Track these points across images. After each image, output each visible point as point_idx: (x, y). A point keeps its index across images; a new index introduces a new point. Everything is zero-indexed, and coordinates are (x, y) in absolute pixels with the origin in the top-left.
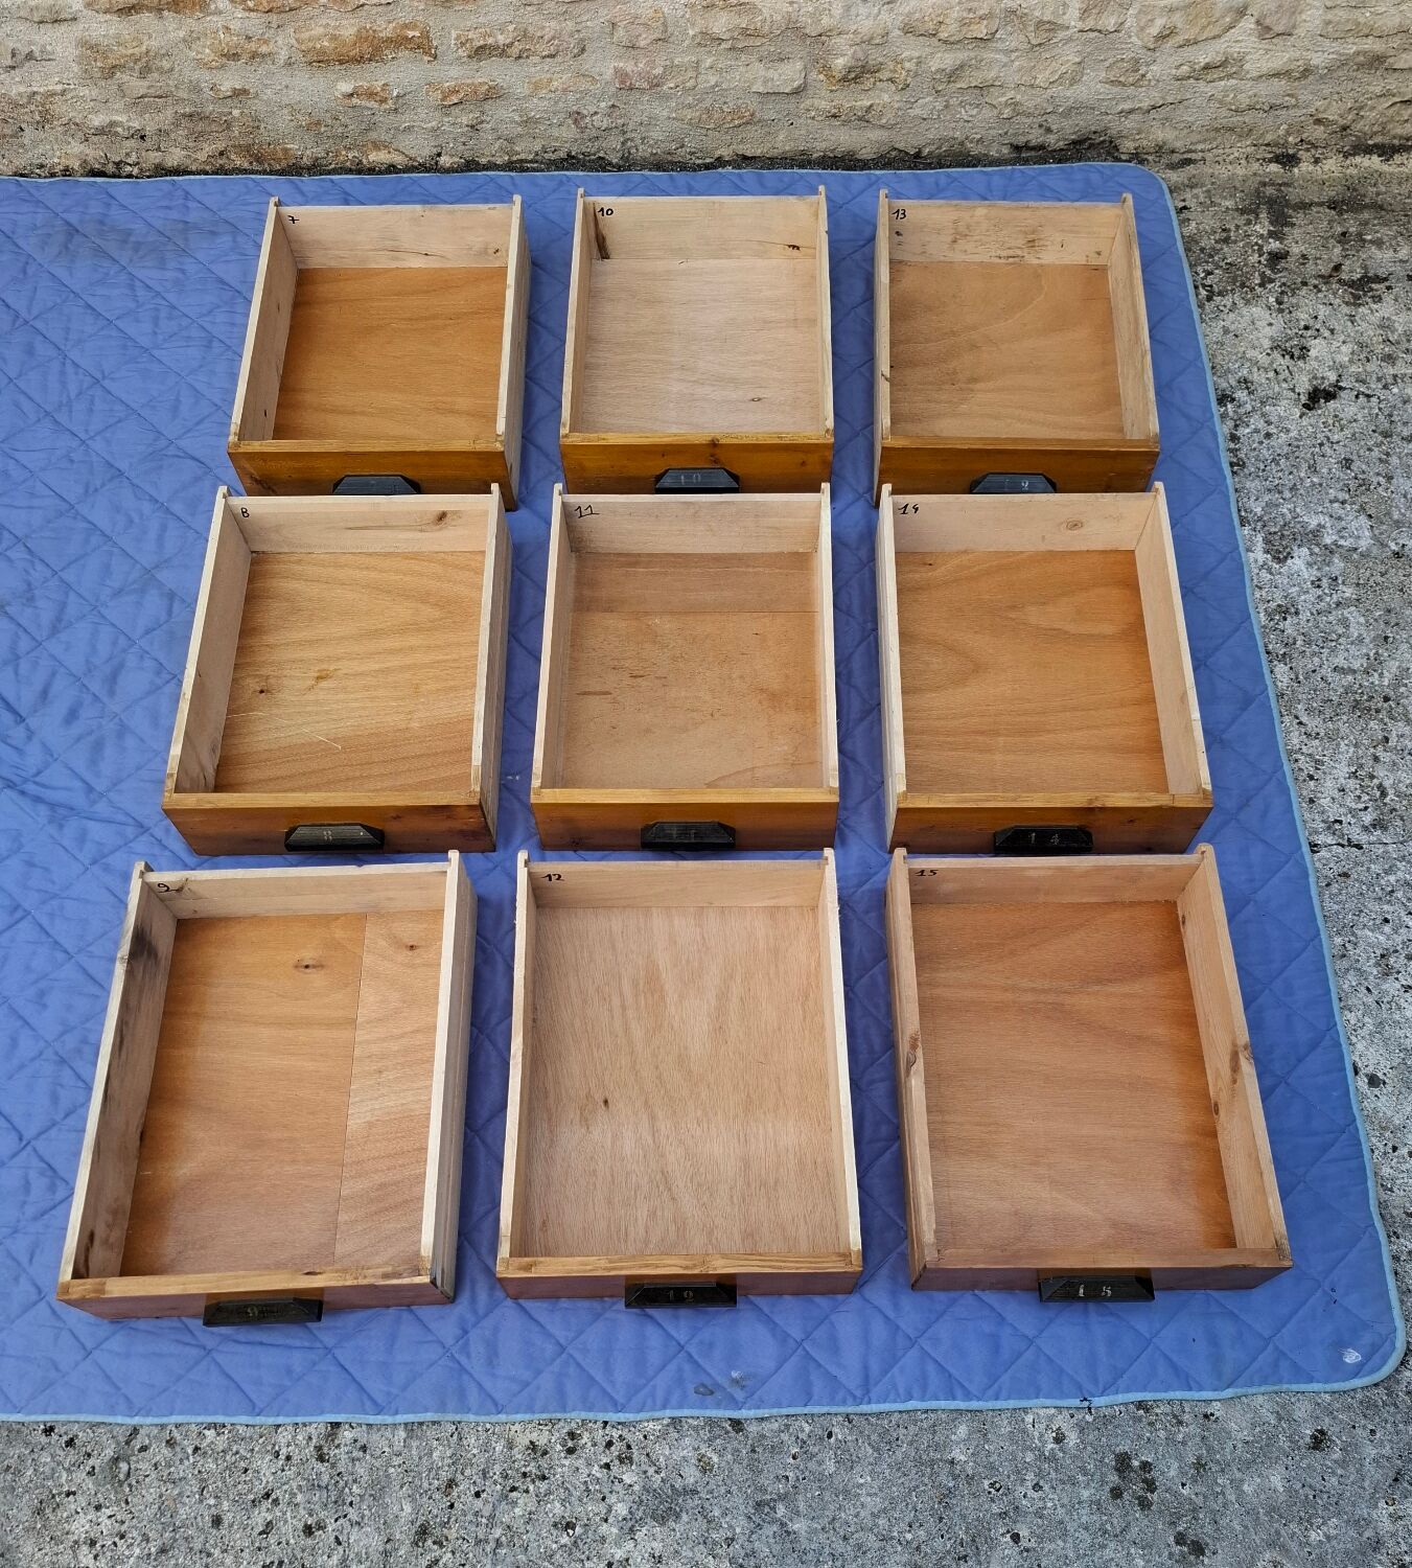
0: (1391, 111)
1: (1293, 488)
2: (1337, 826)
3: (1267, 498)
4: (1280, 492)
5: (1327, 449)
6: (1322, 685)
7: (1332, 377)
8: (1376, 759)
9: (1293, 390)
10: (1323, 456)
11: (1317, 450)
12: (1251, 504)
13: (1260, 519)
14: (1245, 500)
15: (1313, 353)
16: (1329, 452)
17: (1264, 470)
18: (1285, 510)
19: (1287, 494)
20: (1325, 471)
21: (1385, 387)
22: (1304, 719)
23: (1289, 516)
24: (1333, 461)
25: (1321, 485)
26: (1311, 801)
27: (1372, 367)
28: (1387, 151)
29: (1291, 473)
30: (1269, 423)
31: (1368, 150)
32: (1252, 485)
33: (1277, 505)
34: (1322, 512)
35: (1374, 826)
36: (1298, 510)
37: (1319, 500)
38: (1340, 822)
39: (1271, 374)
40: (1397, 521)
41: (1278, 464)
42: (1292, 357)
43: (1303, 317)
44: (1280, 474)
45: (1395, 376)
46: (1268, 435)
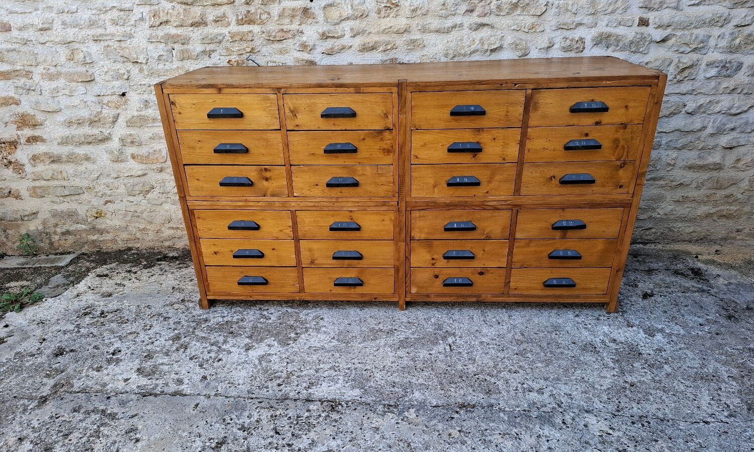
0: (642, 232)
1: (648, 318)
2: (714, 416)
3: (639, 320)
4: (643, 319)
6: (685, 372)
7: (650, 291)
8: (719, 395)
9: (637, 294)
10: (655, 310)
11: (652, 309)
12: (634, 321)
13: (639, 325)
14: (631, 320)
15: (640, 286)
16: (657, 309)
17: (635, 313)
18: (647, 323)
20: (658, 313)
21: (670, 294)
22: (683, 381)
23: (650, 325)
24: (660, 311)
25: (658, 317)
26: (698, 407)
27: (663, 289)
28: (645, 244)
29: (645, 314)
30: (631, 302)
31: (639, 243)
32: (632, 317)
35: (730, 416)
38: (715, 414)
39: (627, 291)
40: (691, 327)
42: (633, 287)
43: (633, 278)
44: (641, 314)
45: (672, 291)
46: (632, 305)
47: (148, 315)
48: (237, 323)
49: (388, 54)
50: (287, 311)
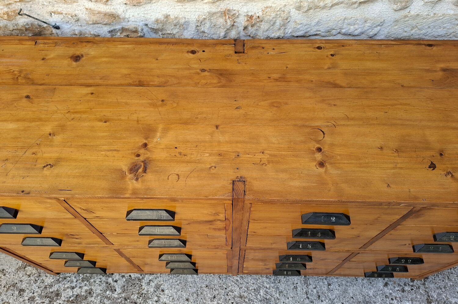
1: (445, 287)
3: (437, 291)
4: (441, 289)
5: (452, 270)
10: (452, 273)
11: (450, 271)
12: (433, 294)
13: (436, 300)
14: (431, 292)
16: (454, 272)
17: (435, 280)
18: (444, 296)
19: (443, 290)
20: (453, 279)
23: (445, 299)
24: (455, 275)
25: (453, 285)
29: (443, 281)
32: (432, 286)
33: (441, 294)
34: (455, 297)
36: (448, 296)
37: (453, 292)
41: (438, 277)
44: (440, 281)
47: (4, 287)
48: (86, 298)
49: (219, 6)
50: (130, 276)
